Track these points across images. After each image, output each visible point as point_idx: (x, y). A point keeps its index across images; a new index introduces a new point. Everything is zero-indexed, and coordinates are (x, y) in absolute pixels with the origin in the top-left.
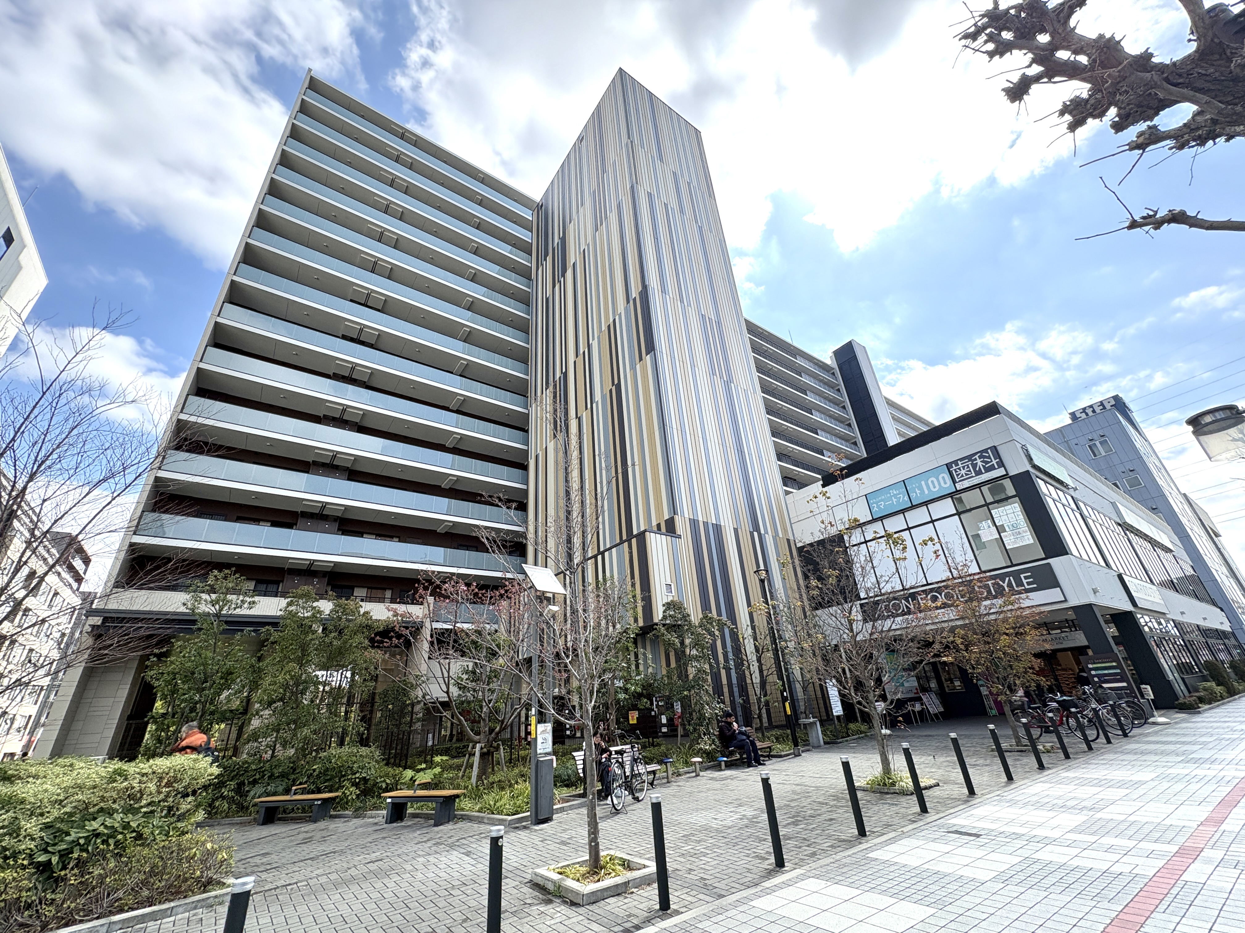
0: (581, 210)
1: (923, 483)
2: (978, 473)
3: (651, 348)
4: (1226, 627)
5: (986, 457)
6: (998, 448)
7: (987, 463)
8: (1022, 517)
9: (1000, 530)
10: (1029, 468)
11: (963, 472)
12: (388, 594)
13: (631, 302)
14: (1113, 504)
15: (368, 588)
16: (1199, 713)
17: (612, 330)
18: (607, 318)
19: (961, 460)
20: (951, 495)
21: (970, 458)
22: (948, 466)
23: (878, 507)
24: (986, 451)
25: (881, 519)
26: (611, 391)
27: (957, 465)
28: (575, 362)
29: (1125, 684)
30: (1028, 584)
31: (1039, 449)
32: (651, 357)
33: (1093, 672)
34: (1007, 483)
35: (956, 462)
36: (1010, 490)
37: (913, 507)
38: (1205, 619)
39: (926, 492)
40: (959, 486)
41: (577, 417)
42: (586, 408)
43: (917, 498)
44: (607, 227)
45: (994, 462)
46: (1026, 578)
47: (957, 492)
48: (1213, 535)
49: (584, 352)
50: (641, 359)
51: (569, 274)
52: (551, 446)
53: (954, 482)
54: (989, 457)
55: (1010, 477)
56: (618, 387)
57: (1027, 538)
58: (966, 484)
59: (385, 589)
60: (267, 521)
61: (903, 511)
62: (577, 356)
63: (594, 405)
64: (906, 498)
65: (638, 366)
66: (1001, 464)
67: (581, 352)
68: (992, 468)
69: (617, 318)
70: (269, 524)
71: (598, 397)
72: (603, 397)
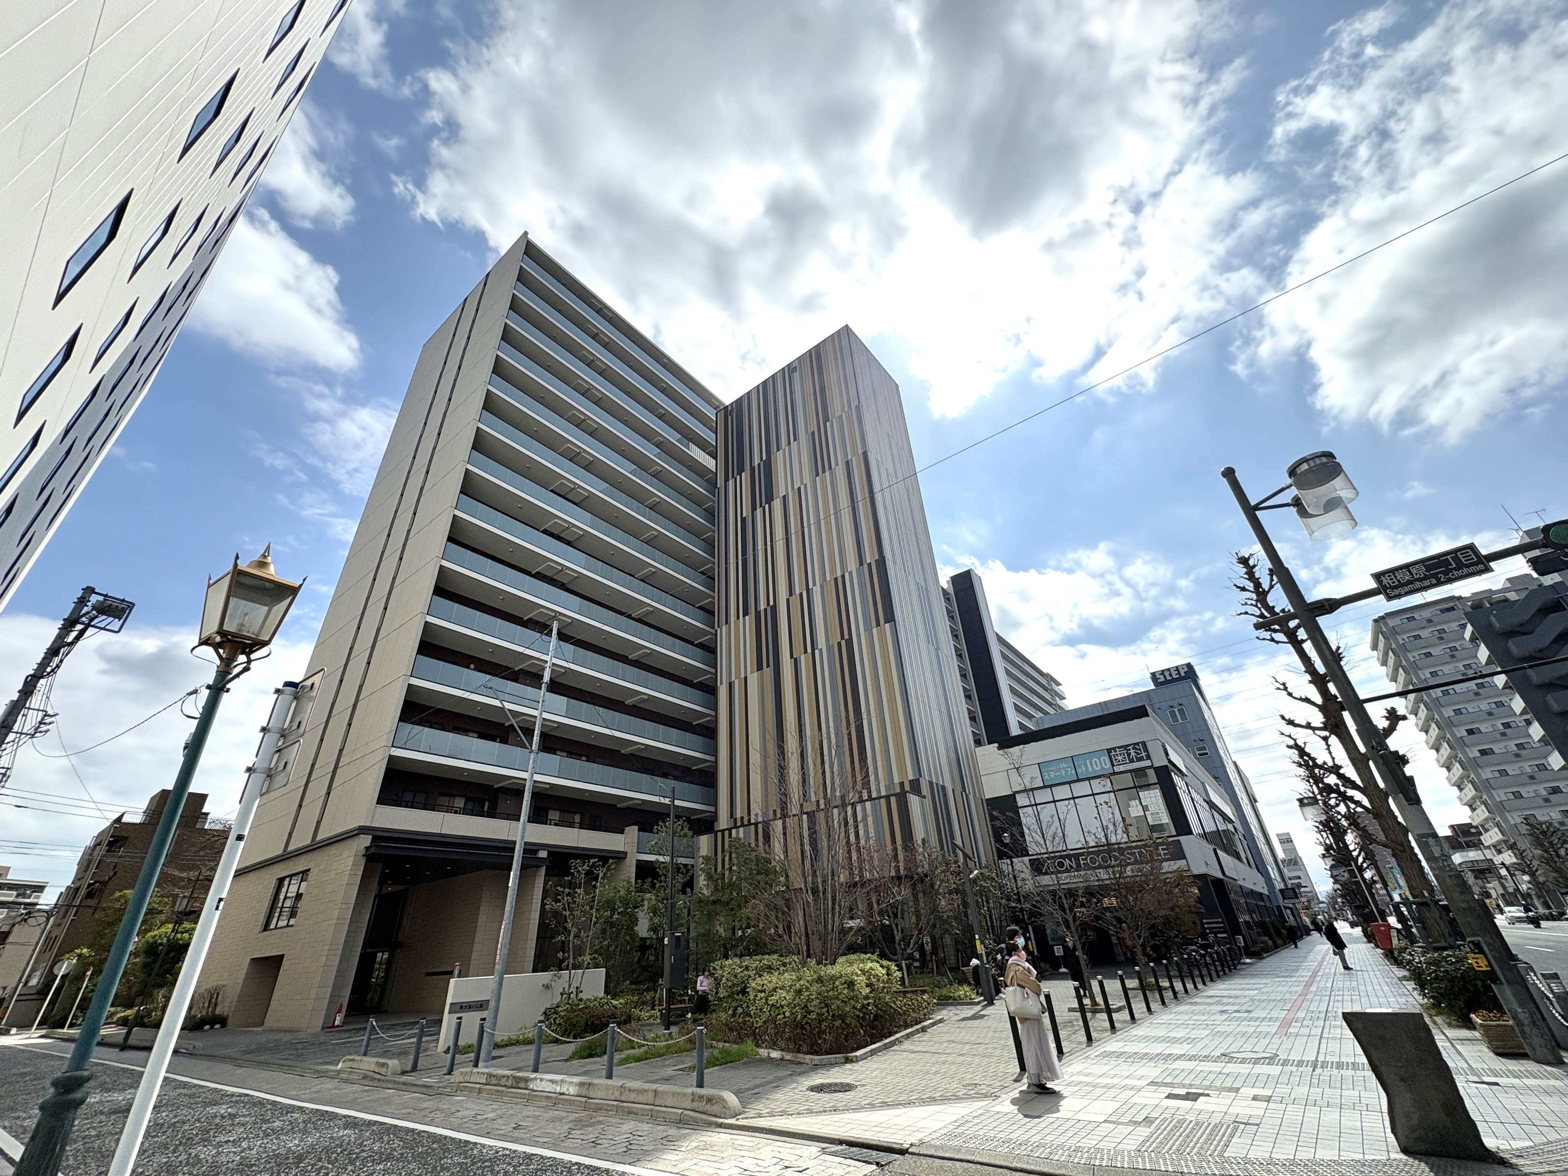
0: (794, 444)
1: (1088, 761)
2: (1132, 761)
3: (890, 617)
4: (1265, 891)
5: (1137, 749)
6: (1147, 744)
7: (1138, 754)
8: (1161, 801)
9: (1145, 809)
10: (1166, 763)
11: (1120, 758)
12: (577, 818)
13: (866, 567)
14: (1203, 783)
15: (561, 811)
16: (1264, 958)
17: (839, 585)
18: (833, 569)
19: (1119, 747)
20: (1108, 776)
21: (1125, 747)
22: (1109, 751)
23: (1049, 775)
24: (1137, 744)
25: (1051, 786)
26: (839, 644)
27: (1115, 751)
28: (788, 600)
29: (1225, 935)
30: (1164, 854)
31: (1174, 750)
32: (891, 627)
33: (1206, 926)
34: (1151, 773)
35: (1114, 749)
36: (1152, 777)
37: (1079, 780)
38: (1255, 884)
39: (1090, 769)
40: (1117, 769)
41: (792, 657)
42: (806, 652)
43: (1082, 772)
44: (831, 475)
45: (1144, 754)
46: (1163, 849)
47: (1114, 773)
48: (1253, 800)
49: (801, 594)
50: (878, 625)
51: (777, 504)
52: (753, 679)
53: (1113, 765)
54: (1140, 750)
55: (1155, 769)
56: (849, 642)
57: (1165, 818)
58: (1122, 768)
59: (575, 813)
60: (474, 732)
61: (1069, 783)
62: (791, 595)
63: (817, 652)
64: (1073, 772)
65: (875, 630)
66: (1149, 757)
67: (798, 592)
68: (1141, 759)
69: (847, 575)
70: (476, 735)
71: (821, 643)
72: (829, 647)
